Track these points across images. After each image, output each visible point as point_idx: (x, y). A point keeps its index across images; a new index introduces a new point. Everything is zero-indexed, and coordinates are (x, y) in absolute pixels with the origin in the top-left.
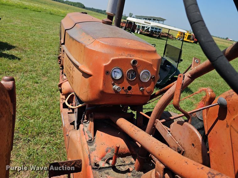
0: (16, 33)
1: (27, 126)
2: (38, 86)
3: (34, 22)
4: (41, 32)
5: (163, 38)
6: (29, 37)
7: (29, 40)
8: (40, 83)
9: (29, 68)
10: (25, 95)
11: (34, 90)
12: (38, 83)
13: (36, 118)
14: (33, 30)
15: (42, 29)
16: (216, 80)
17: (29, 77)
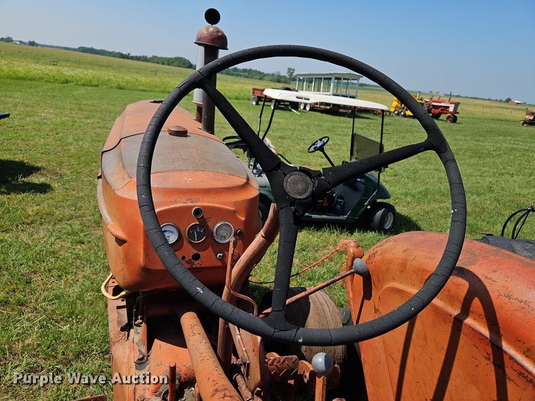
0: (44, 138)
1: (55, 339)
2: (83, 250)
3: (82, 110)
4: (97, 130)
5: (361, 115)
6: (71, 144)
7: (69, 150)
8: (89, 242)
9: (67, 212)
10: (55, 272)
11: (74, 259)
12: (83, 243)
13: (74, 321)
14: (80, 127)
15: (98, 122)
16: (477, 200)
17: (64, 232)
